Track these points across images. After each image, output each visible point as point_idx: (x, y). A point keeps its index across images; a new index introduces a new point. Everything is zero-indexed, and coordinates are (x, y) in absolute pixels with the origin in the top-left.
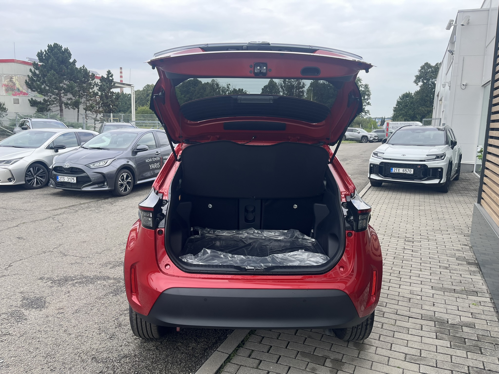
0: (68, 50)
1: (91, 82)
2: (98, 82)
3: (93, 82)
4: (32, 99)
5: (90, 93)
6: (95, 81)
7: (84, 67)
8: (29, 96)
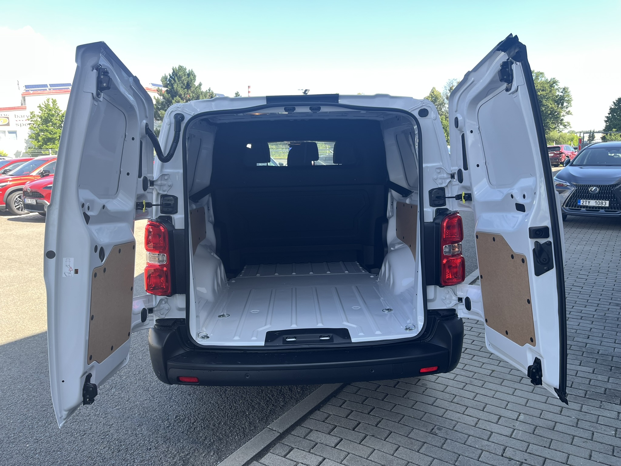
0: (193, 71)
7: (209, 90)
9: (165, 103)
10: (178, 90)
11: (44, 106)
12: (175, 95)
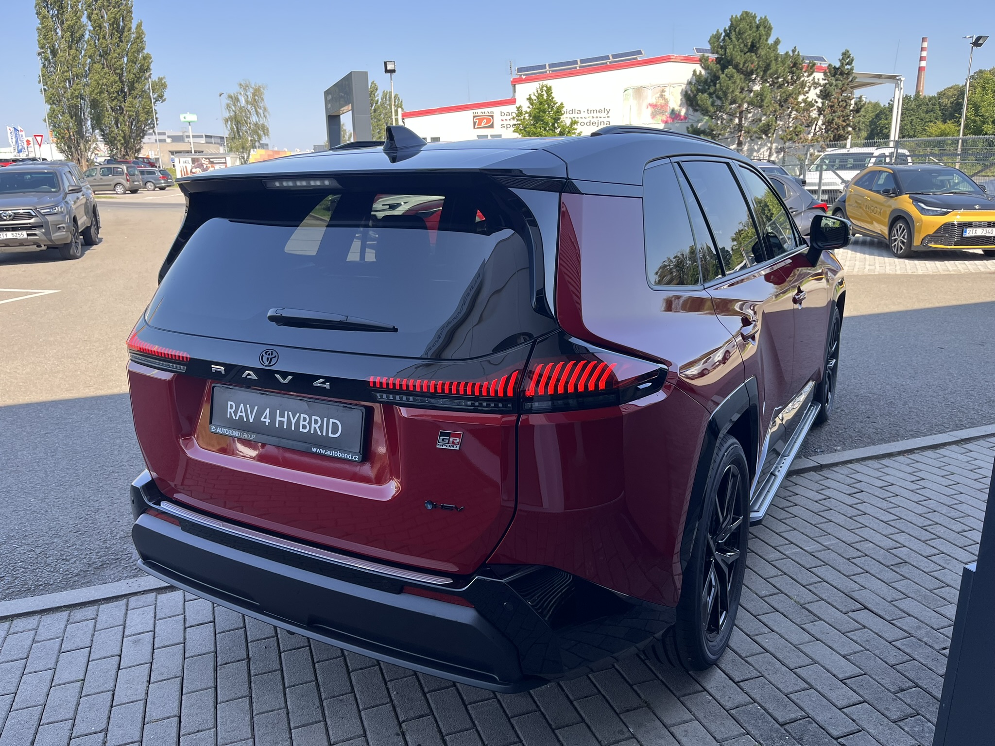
0: (767, 20)
1: (806, 79)
2: (818, 79)
3: (810, 80)
4: (692, 126)
5: (798, 103)
6: (814, 78)
7: (794, 51)
8: (688, 122)
9: (709, 81)
10: (734, 57)
11: (535, 98)
12: (727, 65)
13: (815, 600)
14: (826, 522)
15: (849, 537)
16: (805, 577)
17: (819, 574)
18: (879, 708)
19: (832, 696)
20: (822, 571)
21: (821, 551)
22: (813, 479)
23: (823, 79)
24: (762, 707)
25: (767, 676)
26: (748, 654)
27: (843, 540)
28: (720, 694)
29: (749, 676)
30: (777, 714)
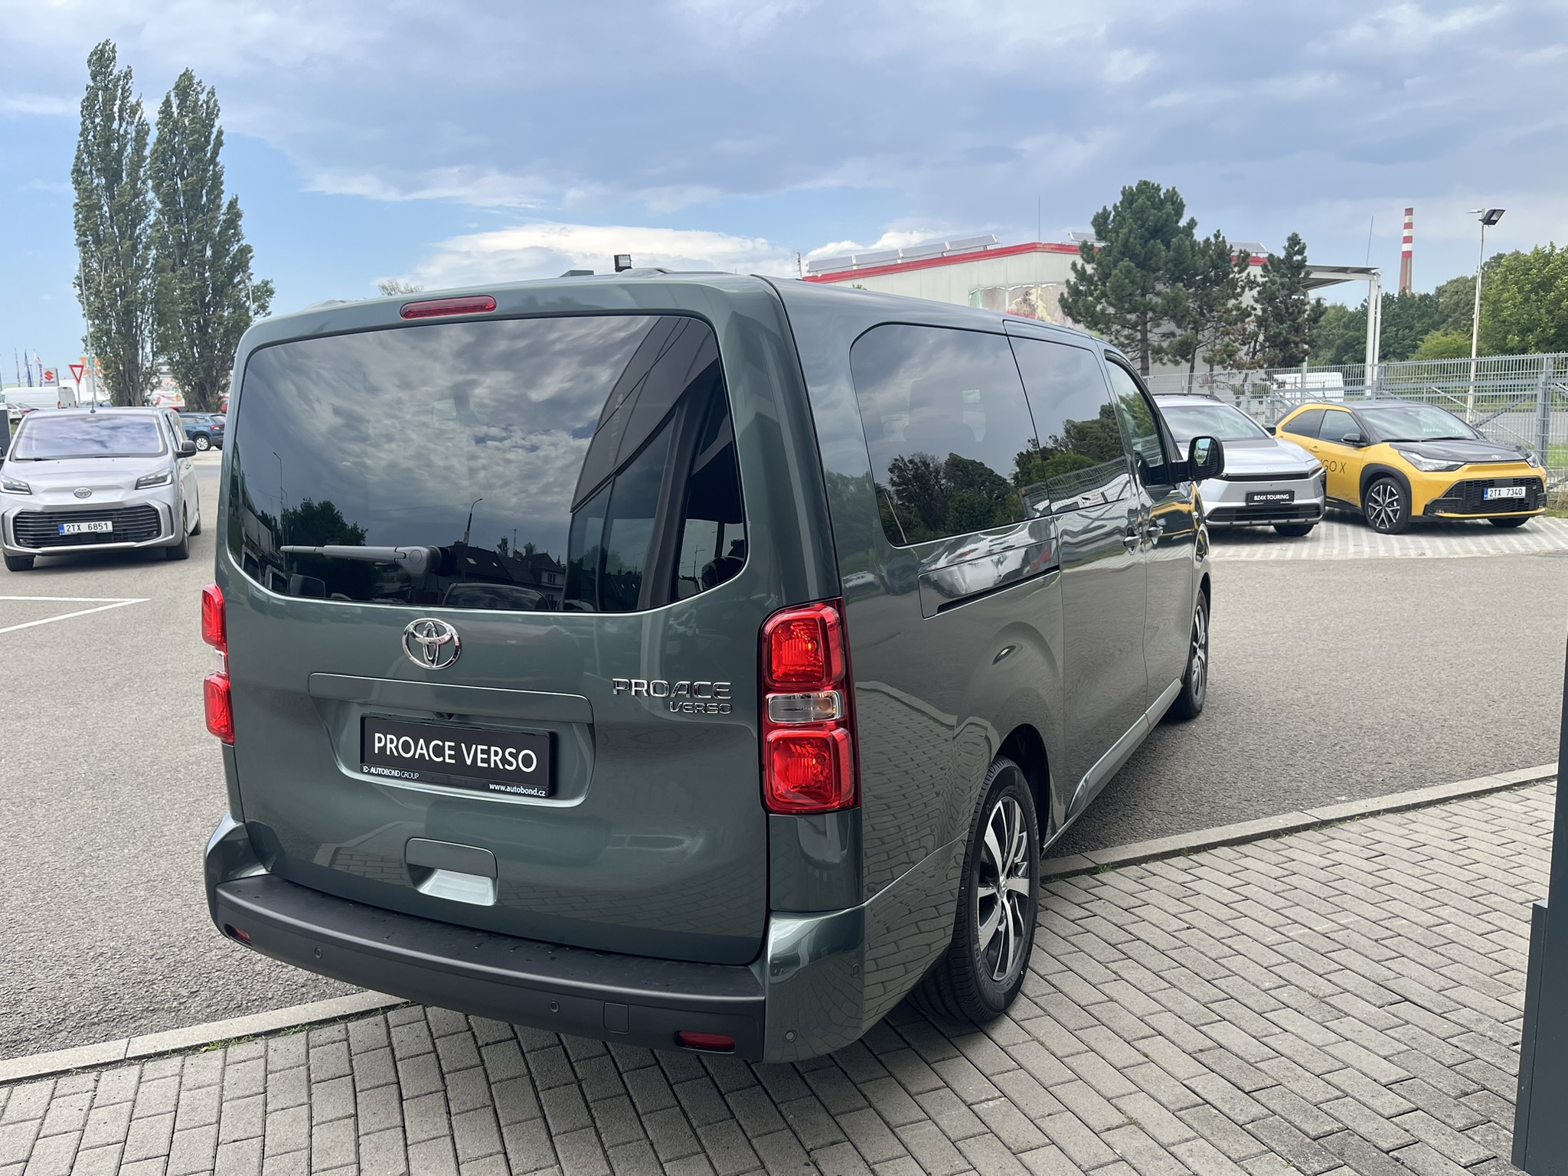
0: (1176, 193)
1: (1237, 276)
2: (1255, 276)
3: (1243, 278)
5: (1229, 311)
6: (1249, 274)
7: (1217, 236)
13: (1337, 992)
14: (1339, 895)
15: (1374, 913)
16: (1321, 964)
17: (1338, 960)
18: (1438, 1116)
19: (1377, 1104)
20: (1342, 956)
21: (1338, 931)
22: (1313, 840)
23: (1261, 276)
24: (1286, 1120)
25: (1287, 1084)
26: (1258, 1059)
27: (1366, 916)
28: (1228, 1106)
29: (1263, 1085)
30: (1305, 1127)
